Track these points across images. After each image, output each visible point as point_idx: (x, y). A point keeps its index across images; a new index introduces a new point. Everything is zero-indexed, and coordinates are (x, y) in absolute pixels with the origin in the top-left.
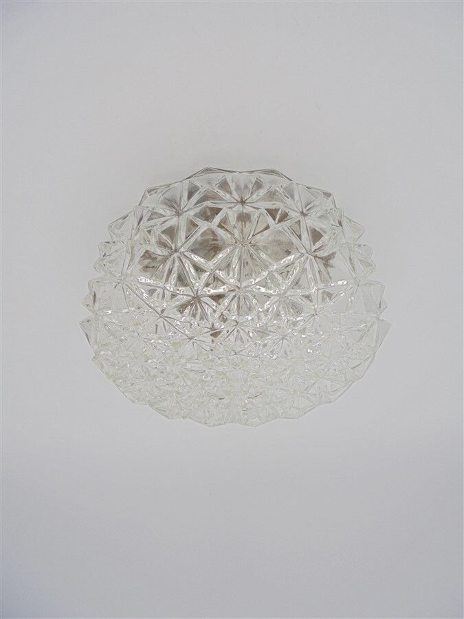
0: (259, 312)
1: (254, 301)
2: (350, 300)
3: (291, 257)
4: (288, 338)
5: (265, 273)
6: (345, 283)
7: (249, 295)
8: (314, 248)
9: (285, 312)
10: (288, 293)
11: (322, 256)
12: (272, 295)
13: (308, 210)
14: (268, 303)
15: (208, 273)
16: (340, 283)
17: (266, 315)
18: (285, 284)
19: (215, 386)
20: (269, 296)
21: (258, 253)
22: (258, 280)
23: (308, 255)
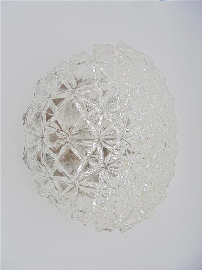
0: (114, 126)
1: (108, 129)
2: (105, 65)
3: (77, 105)
4: (130, 105)
5: (89, 122)
6: (94, 67)
7: (103, 132)
8: (70, 89)
9: (114, 107)
10: (102, 106)
11: (76, 83)
12: (103, 117)
13: (47, 94)
14: (108, 119)
15: (89, 161)
16: (94, 71)
17: (117, 121)
18: (96, 109)
19: (159, 149)
20: (104, 119)
21: (75, 127)
22: (93, 127)
23: (76, 93)
